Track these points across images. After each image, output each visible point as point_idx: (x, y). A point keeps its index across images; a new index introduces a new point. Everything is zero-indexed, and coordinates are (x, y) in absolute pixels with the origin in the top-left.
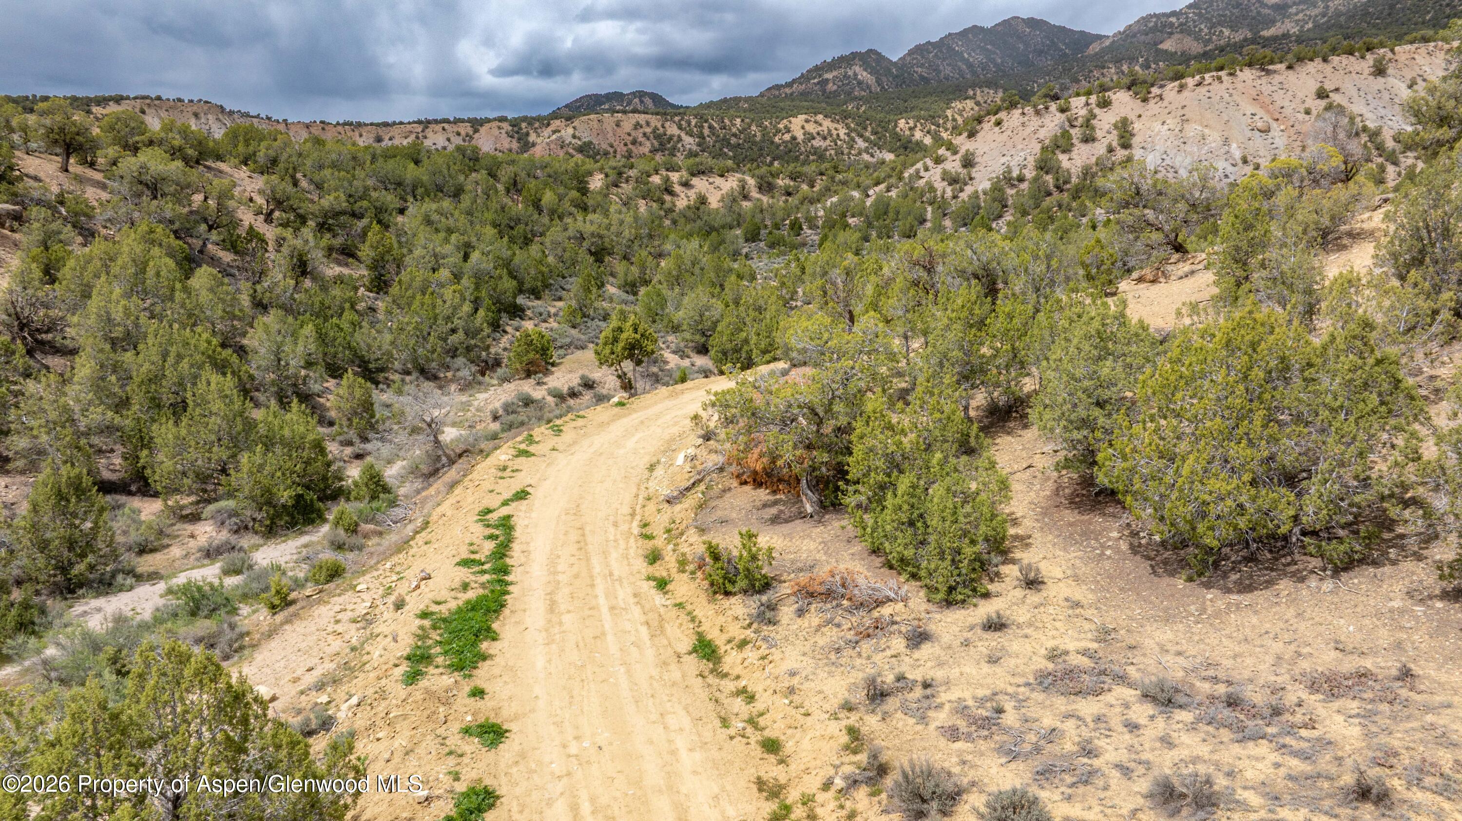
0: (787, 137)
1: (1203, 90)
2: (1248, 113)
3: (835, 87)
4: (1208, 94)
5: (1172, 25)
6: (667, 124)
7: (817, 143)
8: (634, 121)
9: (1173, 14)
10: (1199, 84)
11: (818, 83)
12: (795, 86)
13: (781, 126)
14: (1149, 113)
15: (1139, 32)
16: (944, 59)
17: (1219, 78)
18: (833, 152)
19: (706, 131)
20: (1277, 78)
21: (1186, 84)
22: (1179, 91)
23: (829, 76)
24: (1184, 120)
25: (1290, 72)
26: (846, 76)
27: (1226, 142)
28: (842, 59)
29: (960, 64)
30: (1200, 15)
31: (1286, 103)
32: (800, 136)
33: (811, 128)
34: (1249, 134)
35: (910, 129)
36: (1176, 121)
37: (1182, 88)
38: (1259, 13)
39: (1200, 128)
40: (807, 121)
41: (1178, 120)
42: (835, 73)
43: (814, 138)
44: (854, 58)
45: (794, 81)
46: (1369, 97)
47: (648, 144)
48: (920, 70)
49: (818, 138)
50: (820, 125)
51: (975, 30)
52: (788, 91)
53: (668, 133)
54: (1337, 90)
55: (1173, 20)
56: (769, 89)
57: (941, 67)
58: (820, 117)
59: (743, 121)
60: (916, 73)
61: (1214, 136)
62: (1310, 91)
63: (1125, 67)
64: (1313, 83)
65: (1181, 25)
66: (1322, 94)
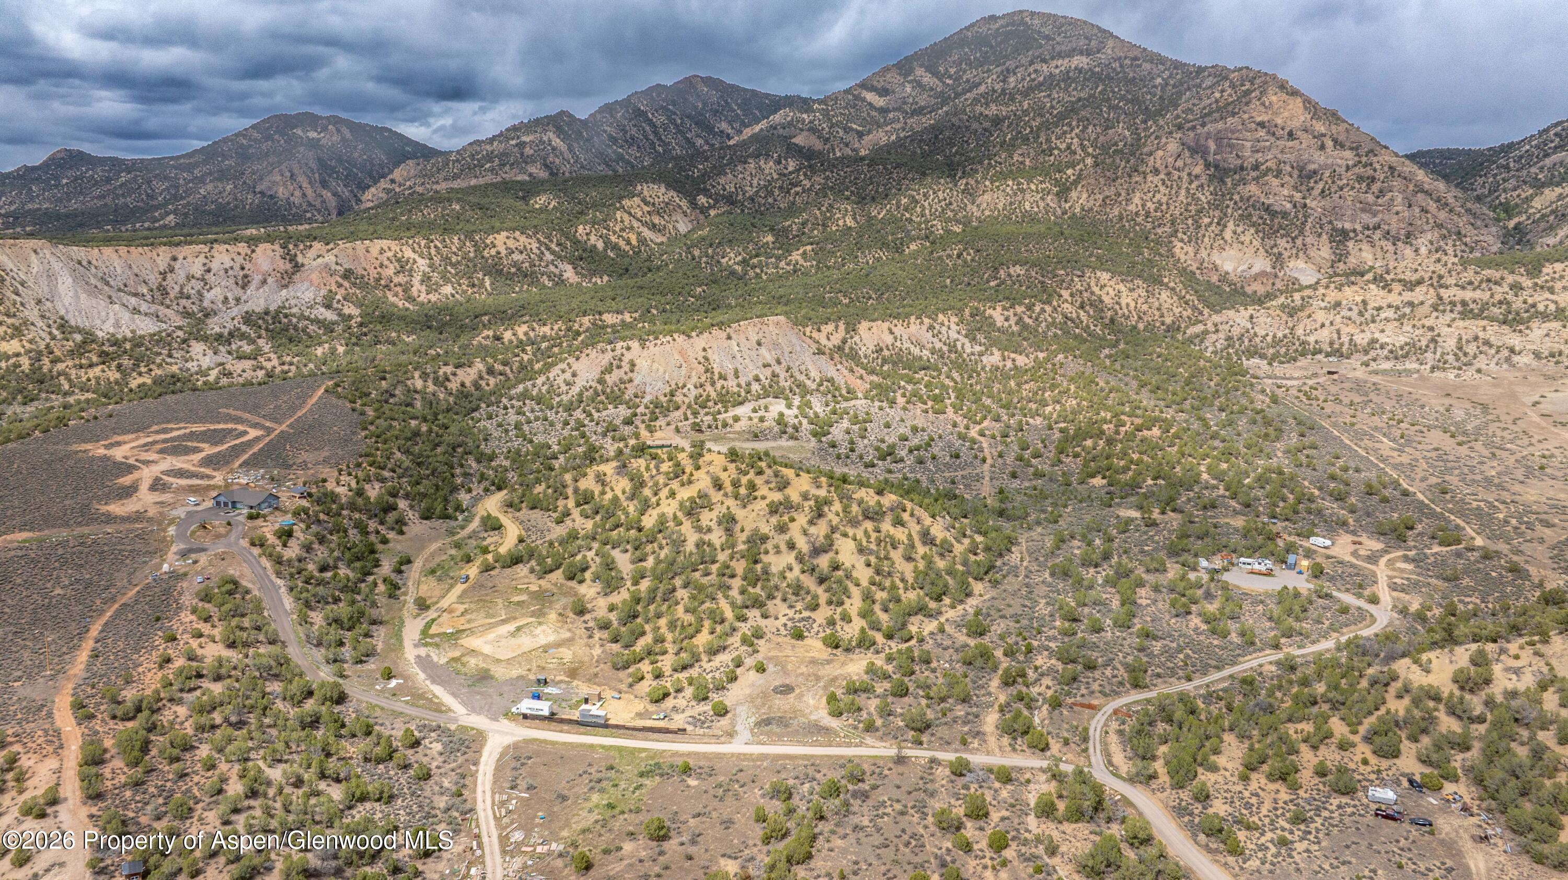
0: (493, 252)
2: (676, 359)
5: (804, 121)
6: (404, 248)
7: (516, 257)
8: (378, 247)
10: (661, 344)
15: (779, 124)
17: (669, 342)
18: (527, 264)
19: (433, 251)
20: (692, 340)
24: (653, 360)
25: (697, 338)
26: (541, 141)
27: (665, 372)
28: (537, 122)
30: (825, 113)
32: (504, 252)
33: (511, 244)
34: (674, 368)
35: (587, 234)
36: (650, 360)
38: (868, 114)
39: (657, 364)
42: (531, 136)
43: (513, 253)
44: (548, 122)
46: (721, 351)
47: (391, 266)
49: (517, 253)
50: (518, 240)
53: (406, 256)
54: (710, 347)
55: (805, 116)
58: (517, 234)
59: (459, 239)
60: (605, 131)
61: (661, 370)
62: (701, 348)
63: (762, 163)
64: (703, 345)
65: (810, 122)
66: (704, 350)
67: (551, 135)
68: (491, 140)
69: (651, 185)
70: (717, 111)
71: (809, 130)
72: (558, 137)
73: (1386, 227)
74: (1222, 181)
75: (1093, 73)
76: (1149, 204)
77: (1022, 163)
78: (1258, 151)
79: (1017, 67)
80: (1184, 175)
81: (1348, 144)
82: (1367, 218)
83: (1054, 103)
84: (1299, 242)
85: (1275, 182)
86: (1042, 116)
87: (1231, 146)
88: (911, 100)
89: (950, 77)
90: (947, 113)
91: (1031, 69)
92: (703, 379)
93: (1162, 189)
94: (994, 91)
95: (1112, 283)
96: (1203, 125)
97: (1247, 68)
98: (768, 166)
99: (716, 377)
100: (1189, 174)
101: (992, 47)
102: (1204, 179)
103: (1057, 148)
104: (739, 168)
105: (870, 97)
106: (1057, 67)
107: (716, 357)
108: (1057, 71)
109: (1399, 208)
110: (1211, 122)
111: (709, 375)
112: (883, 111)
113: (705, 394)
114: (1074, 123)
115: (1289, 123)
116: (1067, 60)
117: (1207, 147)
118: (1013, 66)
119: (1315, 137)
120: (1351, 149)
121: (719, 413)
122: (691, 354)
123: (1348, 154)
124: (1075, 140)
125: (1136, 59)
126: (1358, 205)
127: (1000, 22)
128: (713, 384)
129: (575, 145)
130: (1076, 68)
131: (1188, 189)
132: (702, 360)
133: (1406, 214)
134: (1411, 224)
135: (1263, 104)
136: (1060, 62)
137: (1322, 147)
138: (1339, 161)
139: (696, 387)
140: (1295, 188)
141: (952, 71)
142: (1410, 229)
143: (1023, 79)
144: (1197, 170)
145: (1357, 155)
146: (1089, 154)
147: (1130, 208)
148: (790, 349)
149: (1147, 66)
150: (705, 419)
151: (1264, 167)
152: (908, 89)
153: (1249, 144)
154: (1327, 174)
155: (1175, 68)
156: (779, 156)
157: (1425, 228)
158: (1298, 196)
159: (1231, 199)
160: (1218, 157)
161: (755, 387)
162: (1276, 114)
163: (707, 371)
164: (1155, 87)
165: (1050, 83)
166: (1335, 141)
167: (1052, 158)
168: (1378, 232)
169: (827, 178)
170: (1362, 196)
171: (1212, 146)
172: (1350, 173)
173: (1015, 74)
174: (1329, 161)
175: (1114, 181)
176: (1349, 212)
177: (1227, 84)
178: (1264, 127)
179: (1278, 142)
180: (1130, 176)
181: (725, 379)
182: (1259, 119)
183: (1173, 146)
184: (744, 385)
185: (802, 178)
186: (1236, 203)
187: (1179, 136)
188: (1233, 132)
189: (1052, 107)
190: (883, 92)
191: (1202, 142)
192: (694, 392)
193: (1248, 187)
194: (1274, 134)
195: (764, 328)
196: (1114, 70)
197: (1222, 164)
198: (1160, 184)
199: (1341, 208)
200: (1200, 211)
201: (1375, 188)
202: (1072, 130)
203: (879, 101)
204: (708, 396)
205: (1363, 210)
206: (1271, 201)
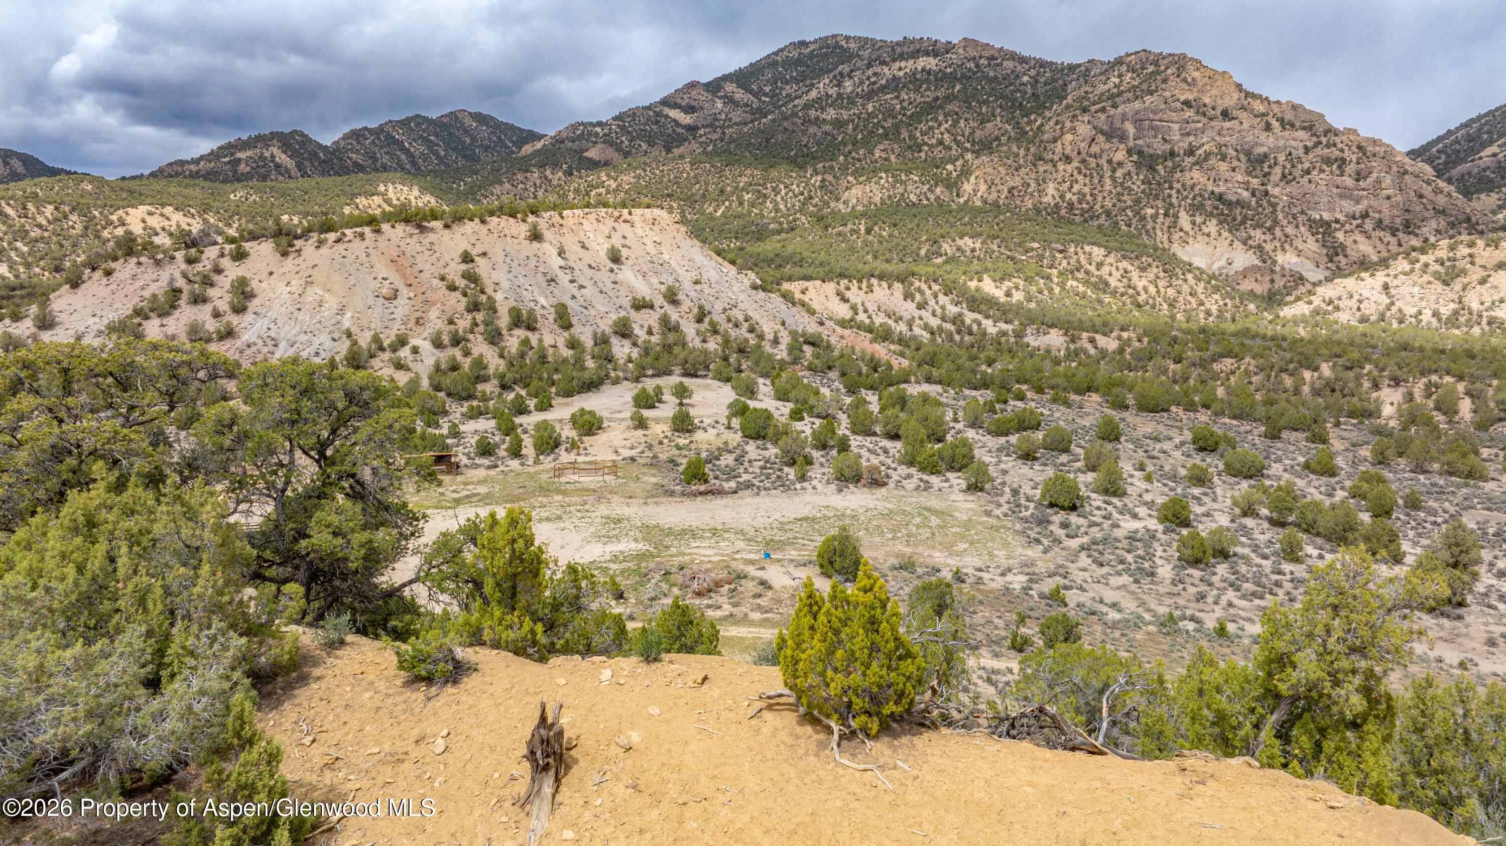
0: (120, 231)
1: (340, 247)
2: (380, 276)
3: (248, 169)
4: (344, 253)
5: (597, 134)
9: (600, 124)
10: (338, 241)
11: (229, 162)
12: (202, 163)
13: (114, 218)
14: (281, 271)
15: (567, 138)
16: (382, 147)
17: (362, 236)
20: (431, 237)
21: (326, 240)
22: (318, 247)
23: (241, 155)
24: (309, 282)
25: (447, 231)
26: (261, 157)
27: (342, 310)
28: (259, 138)
29: (398, 153)
30: (622, 128)
31: (427, 267)
32: (138, 231)
33: (155, 222)
34: (371, 301)
36: (300, 282)
37: (321, 243)
38: (674, 131)
39: (320, 292)
40: (150, 214)
41: (302, 282)
42: (249, 153)
43: (157, 234)
44: (273, 139)
45: (202, 158)
46: (515, 264)
48: (354, 156)
49: (163, 234)
50: (168, 219)
51: (418, 119)
52: (193, 168)
54: (484, 254)
55: (598, 129)
56: (171, 164)
57: (378, 155)
58: (169, 210)
59: (56, 208)
60: (351, 159)
61: (332, 303)
62: (457, 254)
63: (548, 173)
64: (463, 245)
65: (605, 135)
66: (467, 258)
67: (275, 150)
68: (196, 161)
69: (399, 187)
70: (488, 147)
71: (604, 142)
72: (285, 152)
73: (1377, 216)
74: (1152, 168)
75: (945, 74)
76: (1068, 196)
77: (886, 159)
78: (1188, 134)
79: (852, 71)
80: (1103, 162)
81: (1298, 124)
82: (1349, 206)
83: (905, 104)
84: (1278, 232)
85: (1223, 166)
86: (894, 117)
87: (1155, 129)
88: (723, 117)
89: (766, 95)
90: (774, 121)
91: (870, 72)
92: (463, 324)
93: (1080, 178)
94: (828, 96)
95: (1109, 260)
96: (1115, 106)
97: (1145, 51)
98: (556, 177)
99: (504, 321)
100: (1110, 162)
101: (808, 66)
102: (1129, 166)
103: (925, 144)
104: (520, 177)
105: (674, 113)
106: (900, 69)
107: (500, 276)
108: (901, 74)
109: (1390, 192)
110: (1124, 102)
111: (480, 317)
112: (692, 129)
113: (466, 364)
114: (940, 118)
115: (1220, 102)
116: (911, 62)
117: (1124, 131)
118: (848, 70)
119: (1255, 116)
120: (1304, 128)
121: (522, 410)
122: (429, 268)
123: (1301, 134)
124: (946, 136)
125: (993, 58)
126: (1335, 190)
127: (812, 47)
128: (494, 338)
129: (307, 163)
130: (923, 70)
131: (1113, 178)
132: (461, 283)
133: (1399, 198)
134: (1407, 211)
135: (1185, 80)
136: (903, 64)
137: (1268, 127)
138: (1294, 143)
139: (438, 344)
140: (1249, 173)
141: (767, 89)
142: (1407, 216)
143: (862, 83)
144: (1120, 156)
145: (1315, 135)
146: (967, 150)
147: (1045, 200)
148: (694, 275)
149: (1009, 64)
150: (468, 427)
151: (1200, 151)
152: (719, 104)
153: (1176, 127)
154: (1281, 158)
155: (1041, 66)
156: (570, 167)
157: (1426, 215)
158: (1255, 182)
159: (1171, 188)
160: (1140, 142)
161: (621, 350)
162: (1201, 91)
163: (474, 307)
164: (1023, 84)
165: (894, 85)
166: (1281, 121)
167: (923, 154)
168: (1367, 221)
169: (638, 177)
170: (1339, 180)
171: (1130, 129)
172: (1311, 156)
173: (851, 77)
174: (1281, 143)
175: (1017, 170)
176: (1325, 200)
177: (1124, 68)
178: (1190, 107)
179: (1213, 123)
180: (1035, 166)
181: (531, 328)
182: (1182, 98)
183: (1084, 129)
184: (589, 343)
185: (604, 178)
186: (1178, 192)
187: (1086, 119)
188: (1155, 112)
189: (904, 108)
190: (690, 109)
191: (1118, 124)
192: (430, 357)
193: (1188, 175)
194: (1204, 115)
195: (623, 228)
196: (970, 69)
197: (1146, 149)
198: (1075, 173)
199: (1313, 195)
200: (1138, 201)
201: (1350, 169)
202: (940, 125)
203: (686, 119)
204: (479, 364)
205: (1341, 196)
206: (1222, 189)
